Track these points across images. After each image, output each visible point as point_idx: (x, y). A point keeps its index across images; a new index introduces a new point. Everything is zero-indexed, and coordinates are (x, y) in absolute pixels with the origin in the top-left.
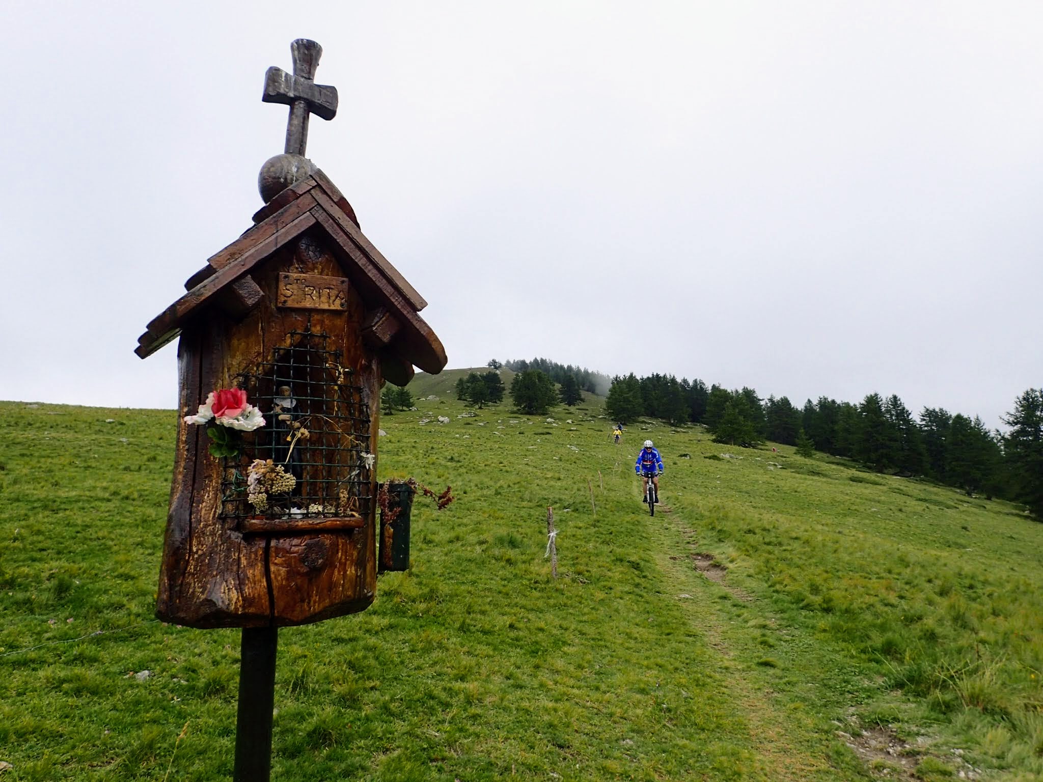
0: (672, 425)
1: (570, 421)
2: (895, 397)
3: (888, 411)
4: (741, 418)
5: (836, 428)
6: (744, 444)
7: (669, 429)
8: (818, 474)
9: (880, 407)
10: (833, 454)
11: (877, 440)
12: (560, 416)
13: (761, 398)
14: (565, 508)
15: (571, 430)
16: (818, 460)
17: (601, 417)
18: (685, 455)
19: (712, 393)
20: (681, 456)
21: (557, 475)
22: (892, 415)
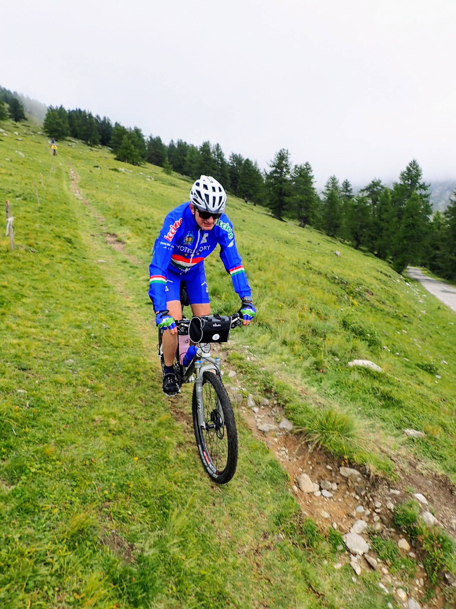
0: (89, 145)
1: (17, 133)
2: (218, 145)
3: (214, 152)
4: (133, 146)
5: (185, 159)
6: (134, 163)
7: (86, 147)
8: (174, 185)
9: (209, 149)
10: (182, 174)
12: (8, 128)
13: (144, 134)
14: (17, 197)
15: (17, 140)
16: (174, 177)
17: (39, 133)
18: (97, 167)
19: (115, 127)
20: (95, 167)
21: (9, 172)
22: (215, 155)
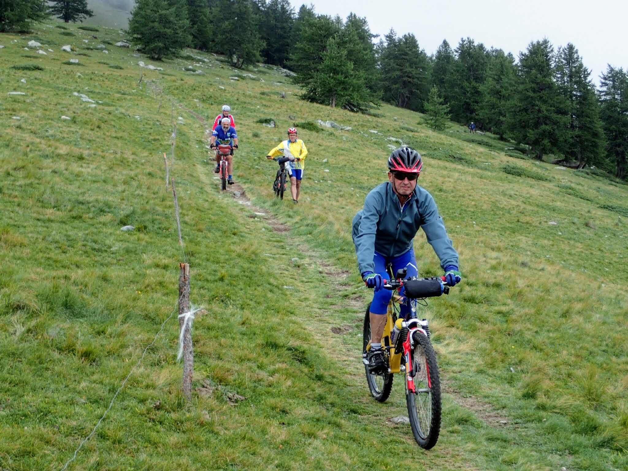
0: (234, 66)
1: (67, 48)
2: (571, 48)
3: (559, 68)
5: (481, 88)
6: (351, 106)
7: (229, 71)
9: (548, 60)
11: (539, 111)
12: (49, 37)
15: (69, 64)
16: (451, 136)
17: (119, 44)
18: (268, 121)
19: (301, 19)
22: (563, 74)
